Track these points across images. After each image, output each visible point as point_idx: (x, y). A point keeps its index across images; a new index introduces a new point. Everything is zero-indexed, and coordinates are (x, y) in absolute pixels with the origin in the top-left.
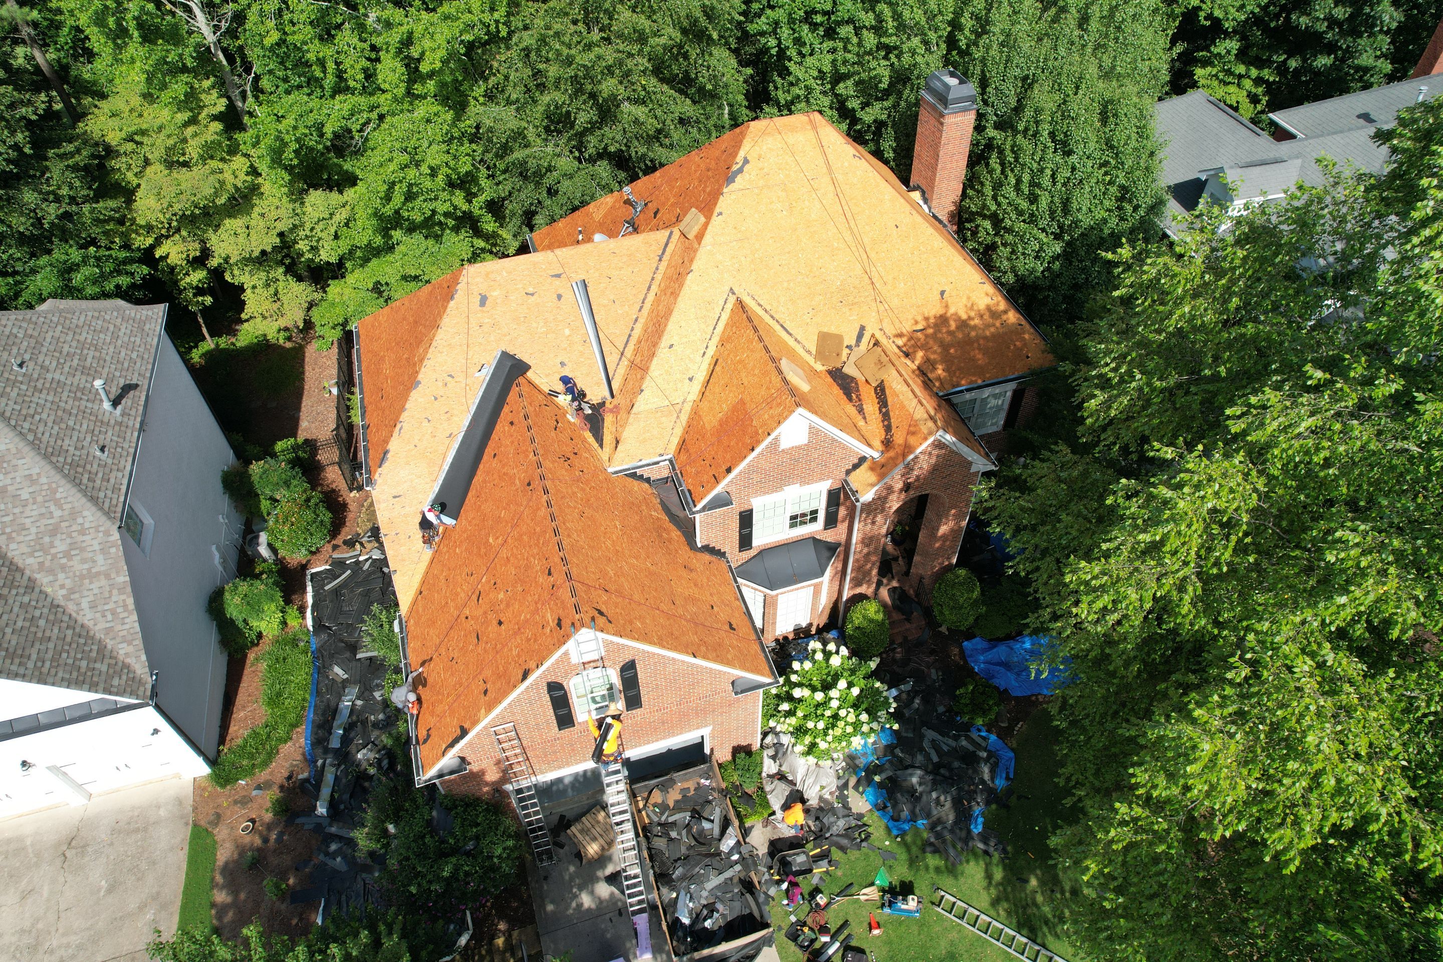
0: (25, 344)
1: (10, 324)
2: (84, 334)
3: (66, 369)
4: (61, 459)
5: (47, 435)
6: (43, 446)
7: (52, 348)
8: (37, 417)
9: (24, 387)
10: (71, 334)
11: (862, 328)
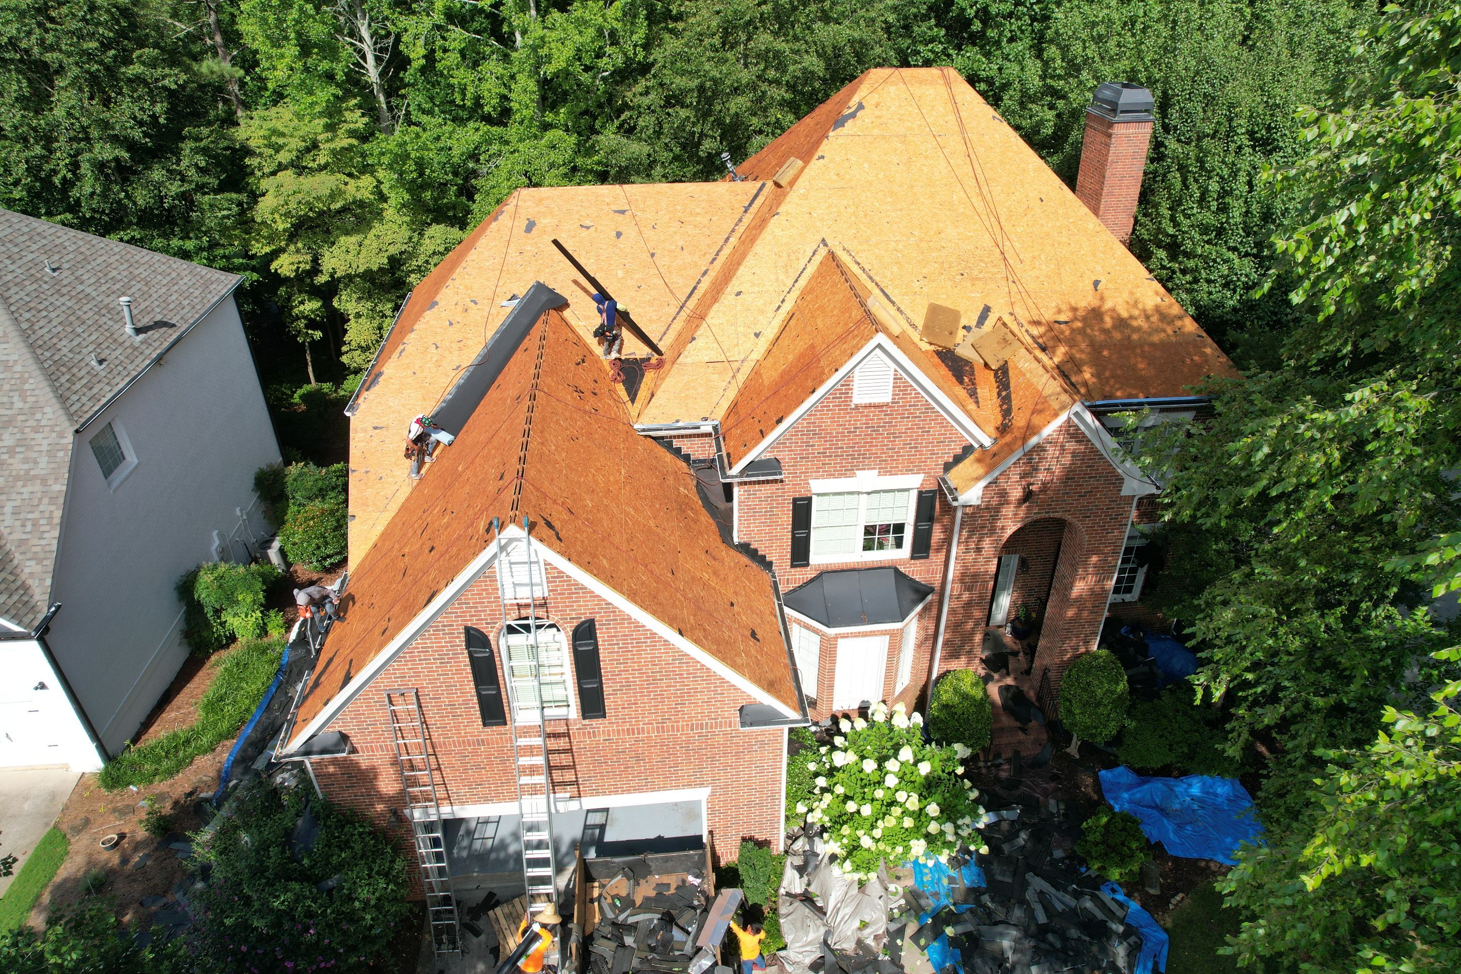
0: (71, 256)
1: (66, 237)
2: (141, 270)
3: (104, 288)
4: (48, 354)
5: (45, 330)
6: (34, 337)
7: (99, 268)
8: (44, 313)
9: (46, 286)
10: (126, 265)
11: (987, 310)
